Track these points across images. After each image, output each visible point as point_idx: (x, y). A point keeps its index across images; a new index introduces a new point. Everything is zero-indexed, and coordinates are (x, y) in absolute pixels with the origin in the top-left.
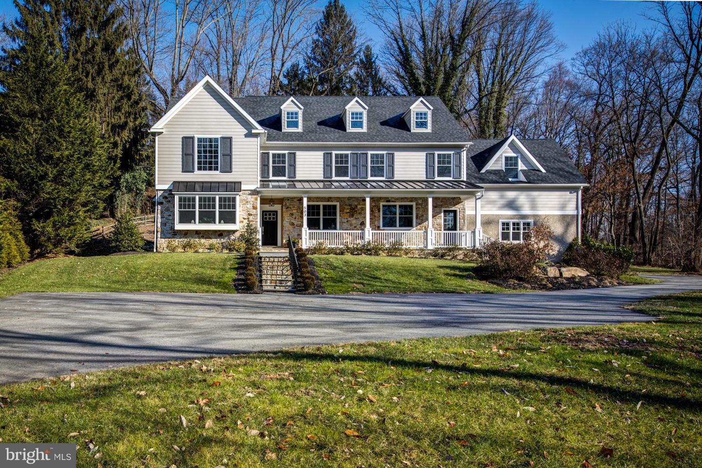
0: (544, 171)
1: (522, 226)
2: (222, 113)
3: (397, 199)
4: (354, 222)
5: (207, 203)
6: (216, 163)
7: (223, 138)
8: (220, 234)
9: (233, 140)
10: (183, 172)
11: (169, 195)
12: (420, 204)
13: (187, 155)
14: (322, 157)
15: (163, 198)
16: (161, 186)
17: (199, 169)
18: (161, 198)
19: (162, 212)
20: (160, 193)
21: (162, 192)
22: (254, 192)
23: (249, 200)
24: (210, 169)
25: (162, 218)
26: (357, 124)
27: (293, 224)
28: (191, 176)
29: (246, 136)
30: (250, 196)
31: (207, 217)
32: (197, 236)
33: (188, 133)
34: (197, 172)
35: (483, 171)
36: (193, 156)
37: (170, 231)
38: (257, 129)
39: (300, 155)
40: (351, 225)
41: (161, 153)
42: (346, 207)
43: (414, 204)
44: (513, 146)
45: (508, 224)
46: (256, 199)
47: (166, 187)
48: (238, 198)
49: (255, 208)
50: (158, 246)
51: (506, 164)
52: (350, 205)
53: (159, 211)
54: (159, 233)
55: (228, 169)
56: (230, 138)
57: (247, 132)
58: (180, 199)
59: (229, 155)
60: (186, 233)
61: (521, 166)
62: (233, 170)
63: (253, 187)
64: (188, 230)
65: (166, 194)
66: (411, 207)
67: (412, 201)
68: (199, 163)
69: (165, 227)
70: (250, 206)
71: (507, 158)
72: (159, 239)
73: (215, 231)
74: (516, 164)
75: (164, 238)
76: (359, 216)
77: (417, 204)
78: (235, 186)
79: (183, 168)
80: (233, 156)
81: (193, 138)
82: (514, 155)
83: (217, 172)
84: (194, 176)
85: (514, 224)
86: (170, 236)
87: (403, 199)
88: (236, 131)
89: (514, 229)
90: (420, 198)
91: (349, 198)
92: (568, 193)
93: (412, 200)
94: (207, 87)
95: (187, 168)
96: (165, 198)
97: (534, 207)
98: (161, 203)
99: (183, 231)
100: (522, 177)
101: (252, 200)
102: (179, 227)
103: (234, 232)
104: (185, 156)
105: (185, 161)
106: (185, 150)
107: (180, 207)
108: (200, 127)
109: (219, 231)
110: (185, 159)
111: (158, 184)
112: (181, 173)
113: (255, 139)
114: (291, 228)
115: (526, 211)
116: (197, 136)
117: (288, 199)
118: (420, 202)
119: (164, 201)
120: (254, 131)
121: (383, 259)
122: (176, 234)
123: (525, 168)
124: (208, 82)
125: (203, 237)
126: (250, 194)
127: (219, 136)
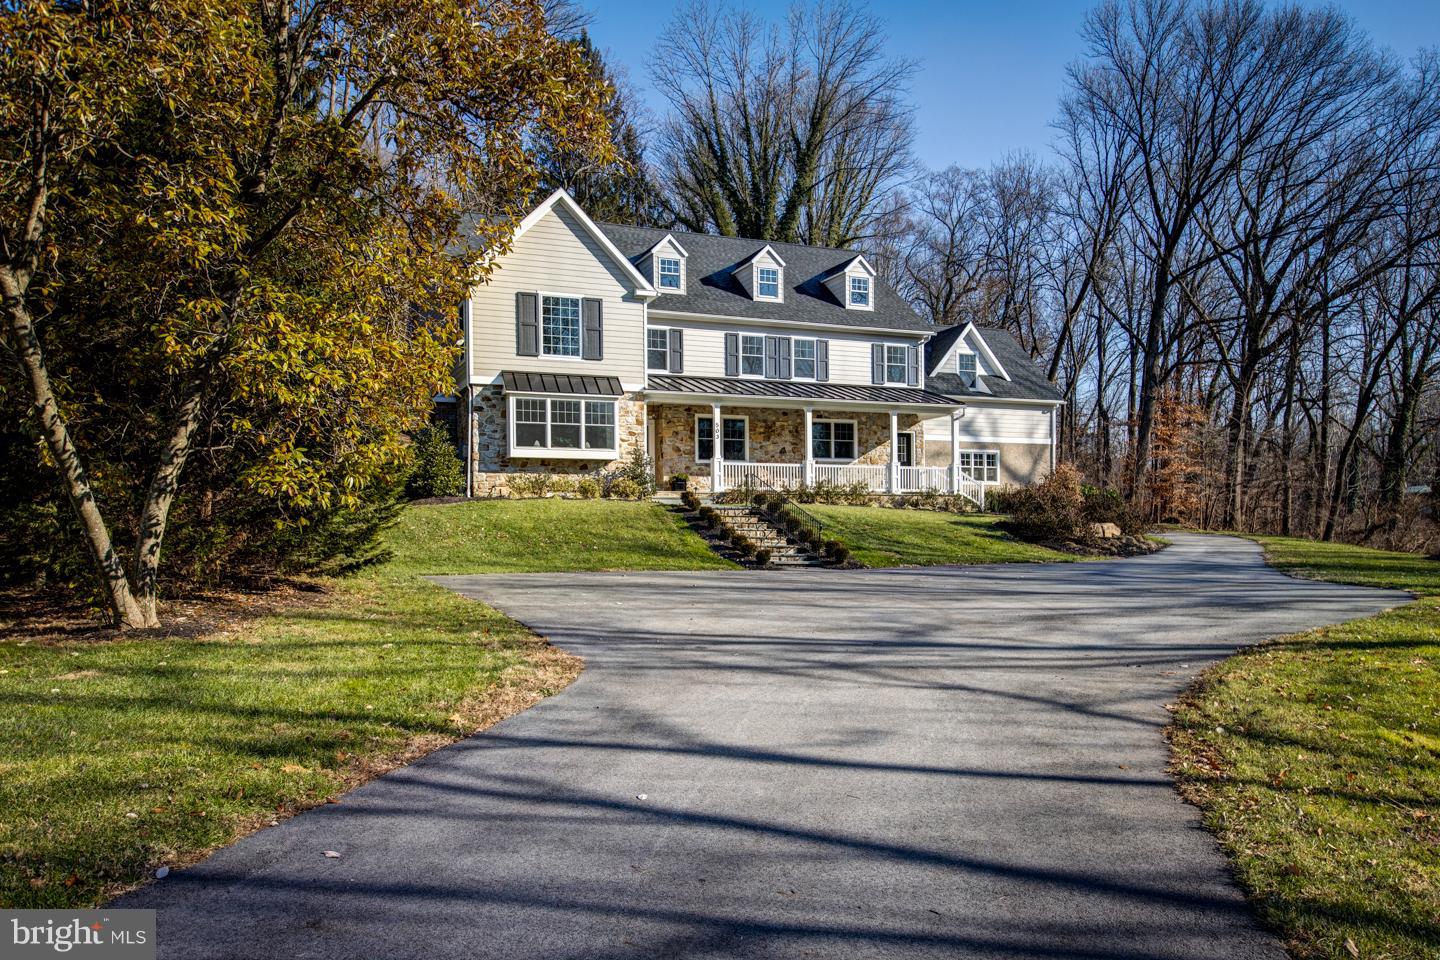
0: (1008, 379)
1: (972, 460)
2: (583, 257)
3: (832, 414)
4: (771, 448)
5: (567, 412)
6: (576, 342)
7: (587, 300)
8: (583, 466)
9: (604, 304)
10: (518, 354)
11: (496, 395)
12: (864, 423)
13: (523, 327)
14: (723, 340)
15: (483, 400)
16: (481, 377)
17: (547, 351)
18: (479, 399)
19: (480, 425)
20: (477, 391)
21: (480, 389)
22: (638, 396)
23: (630, 409)
24: (566, 352)
25: (481, 435)
26: (770, 290)
27: (678, 450)
28: (533, 363)
29: (625, 299)
30: (632, 402)
31: (566, 436)
32: (543, 468)
33: (527, 286)
34: (543, 356)
35: (933, 374)
36: (536, 328)
37: (496, 460)
38: (643, 288)
39: (689, 333)
40: (767, 453)
41: (478, 318)
42: (760, 424)
43: (855, 422)
44: (969, 340)
45: (968, 456)
46: (642, 408)
47: (488, 380)
48: (617, 403)
49: (639, 422)
50: (476, 485)
51: (961, 365)
52: (765, 421)
53: (476, 423)
54: (476, 464)
55: (595, 352)
56: (599, 302)
57: (625, 292)
58: (519, 403)
59: (596, 332)
60: (524, 464)
61: (980, 371)
62: (605, 356)
63: (637, 388)
64: (528, 459)
65: (488, 393)
66: (850, 427)
67: (852, 418)
68: (547, 340)
69: (487, 453)
70: (632, 419)
71: (961, 356)
72: (476, 473)
73: (575, 462)
74: (974, 366)
75: (486, 472)
76: (777, 439)
77: (859, 423)
78: (612, 385)
79: (518, 348)
80: (605, 333)
81: (535, 296)
82: (971, 353)
83: (578, 359)
84: (539, 364)
85: (976, 456)
86: (496, 467)
87: (840, 414)
88: (609, 290)
89: (976, 464)
90: (864, 413)
91: (764, 410)
92: (1040, 413)
93: (852, 415)
94: (559, 208)
95: (524, 348)
96: (486, 399)
97: (995, 432)
98: (479, 409)
99: (519, 459)
100: (982, 386)
101: (636, 408)
102: (517, 452)
103: (606, 462)
104: (521, 327)
105: (521, 335)
106: (521, 315)
107: (519, 417)
108: (546, 276)
109: (582, 460)
110: (522, 332)
111: (475, 374)
112: (514, 356)
113: (638, 306)
114: (675, 456)
115: (986, 438)
116: (542, 294)
117: (671, 407)
118: (864, 419)
119: (484, 405)
120: (639, 292)
121: (842, 510)
122: (505, 463)
123: (984, 373)
124: (561, 199)
125: (554, 471)
126: (631, 399)
127: (579, 296)
